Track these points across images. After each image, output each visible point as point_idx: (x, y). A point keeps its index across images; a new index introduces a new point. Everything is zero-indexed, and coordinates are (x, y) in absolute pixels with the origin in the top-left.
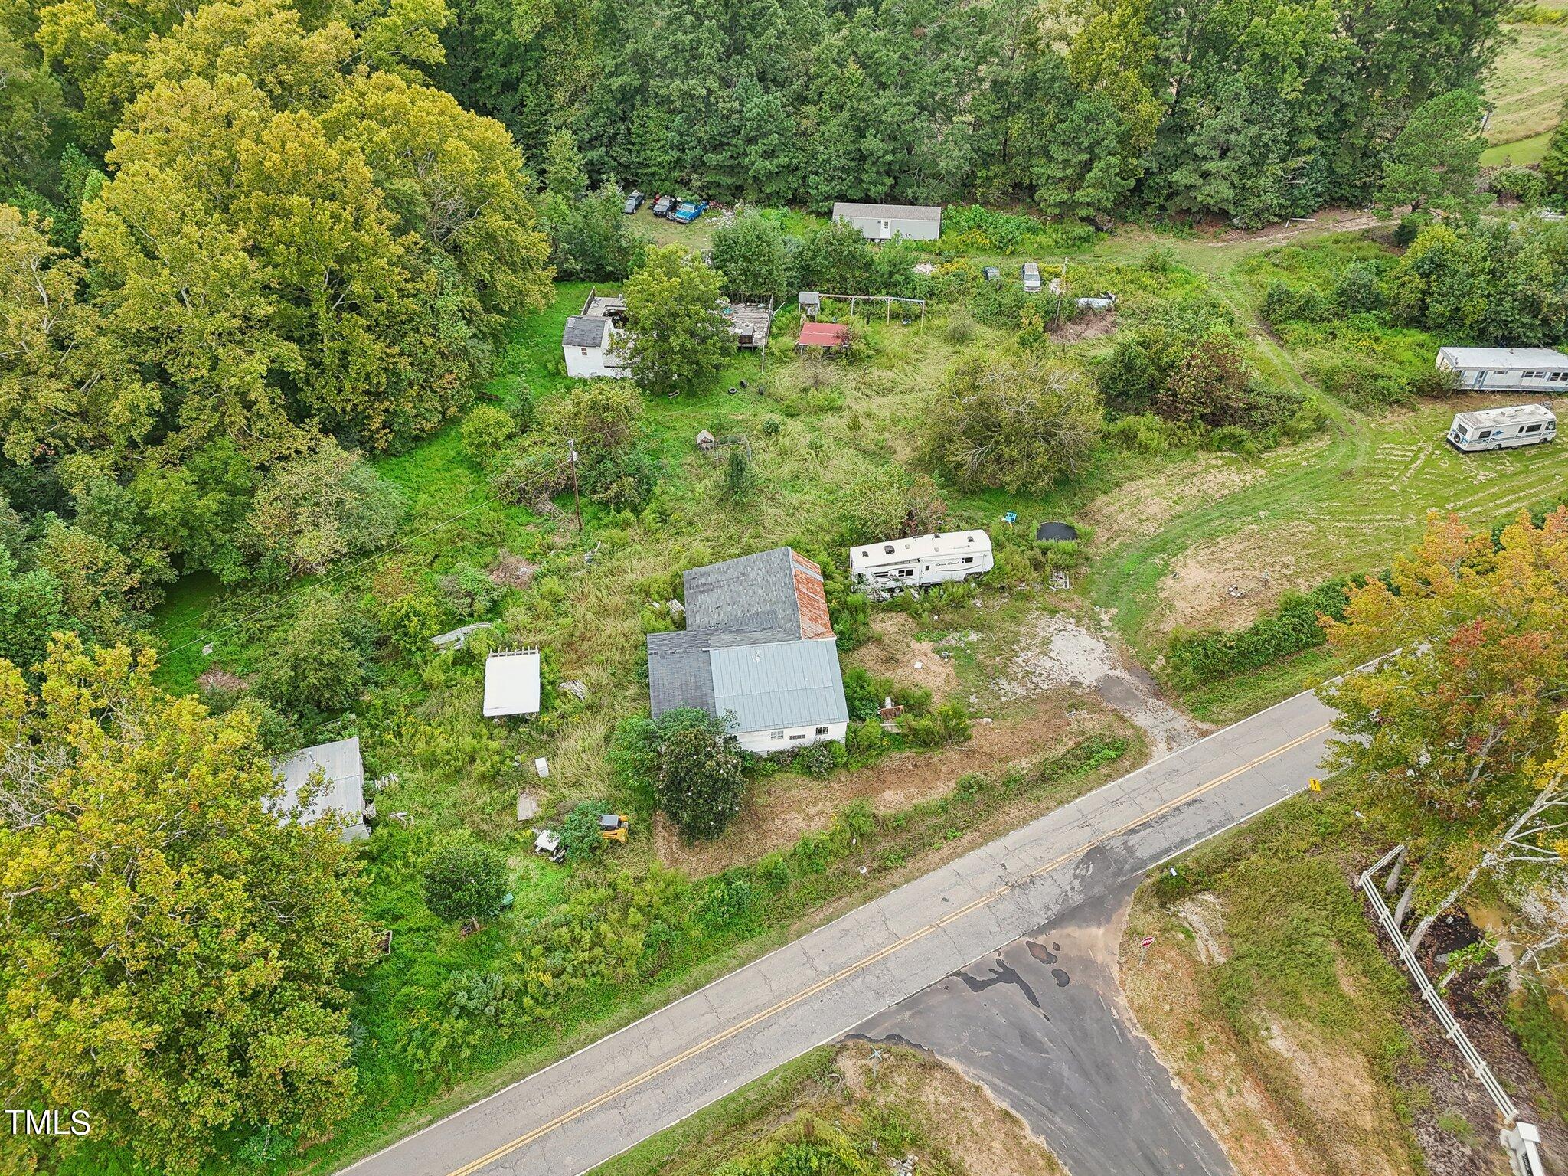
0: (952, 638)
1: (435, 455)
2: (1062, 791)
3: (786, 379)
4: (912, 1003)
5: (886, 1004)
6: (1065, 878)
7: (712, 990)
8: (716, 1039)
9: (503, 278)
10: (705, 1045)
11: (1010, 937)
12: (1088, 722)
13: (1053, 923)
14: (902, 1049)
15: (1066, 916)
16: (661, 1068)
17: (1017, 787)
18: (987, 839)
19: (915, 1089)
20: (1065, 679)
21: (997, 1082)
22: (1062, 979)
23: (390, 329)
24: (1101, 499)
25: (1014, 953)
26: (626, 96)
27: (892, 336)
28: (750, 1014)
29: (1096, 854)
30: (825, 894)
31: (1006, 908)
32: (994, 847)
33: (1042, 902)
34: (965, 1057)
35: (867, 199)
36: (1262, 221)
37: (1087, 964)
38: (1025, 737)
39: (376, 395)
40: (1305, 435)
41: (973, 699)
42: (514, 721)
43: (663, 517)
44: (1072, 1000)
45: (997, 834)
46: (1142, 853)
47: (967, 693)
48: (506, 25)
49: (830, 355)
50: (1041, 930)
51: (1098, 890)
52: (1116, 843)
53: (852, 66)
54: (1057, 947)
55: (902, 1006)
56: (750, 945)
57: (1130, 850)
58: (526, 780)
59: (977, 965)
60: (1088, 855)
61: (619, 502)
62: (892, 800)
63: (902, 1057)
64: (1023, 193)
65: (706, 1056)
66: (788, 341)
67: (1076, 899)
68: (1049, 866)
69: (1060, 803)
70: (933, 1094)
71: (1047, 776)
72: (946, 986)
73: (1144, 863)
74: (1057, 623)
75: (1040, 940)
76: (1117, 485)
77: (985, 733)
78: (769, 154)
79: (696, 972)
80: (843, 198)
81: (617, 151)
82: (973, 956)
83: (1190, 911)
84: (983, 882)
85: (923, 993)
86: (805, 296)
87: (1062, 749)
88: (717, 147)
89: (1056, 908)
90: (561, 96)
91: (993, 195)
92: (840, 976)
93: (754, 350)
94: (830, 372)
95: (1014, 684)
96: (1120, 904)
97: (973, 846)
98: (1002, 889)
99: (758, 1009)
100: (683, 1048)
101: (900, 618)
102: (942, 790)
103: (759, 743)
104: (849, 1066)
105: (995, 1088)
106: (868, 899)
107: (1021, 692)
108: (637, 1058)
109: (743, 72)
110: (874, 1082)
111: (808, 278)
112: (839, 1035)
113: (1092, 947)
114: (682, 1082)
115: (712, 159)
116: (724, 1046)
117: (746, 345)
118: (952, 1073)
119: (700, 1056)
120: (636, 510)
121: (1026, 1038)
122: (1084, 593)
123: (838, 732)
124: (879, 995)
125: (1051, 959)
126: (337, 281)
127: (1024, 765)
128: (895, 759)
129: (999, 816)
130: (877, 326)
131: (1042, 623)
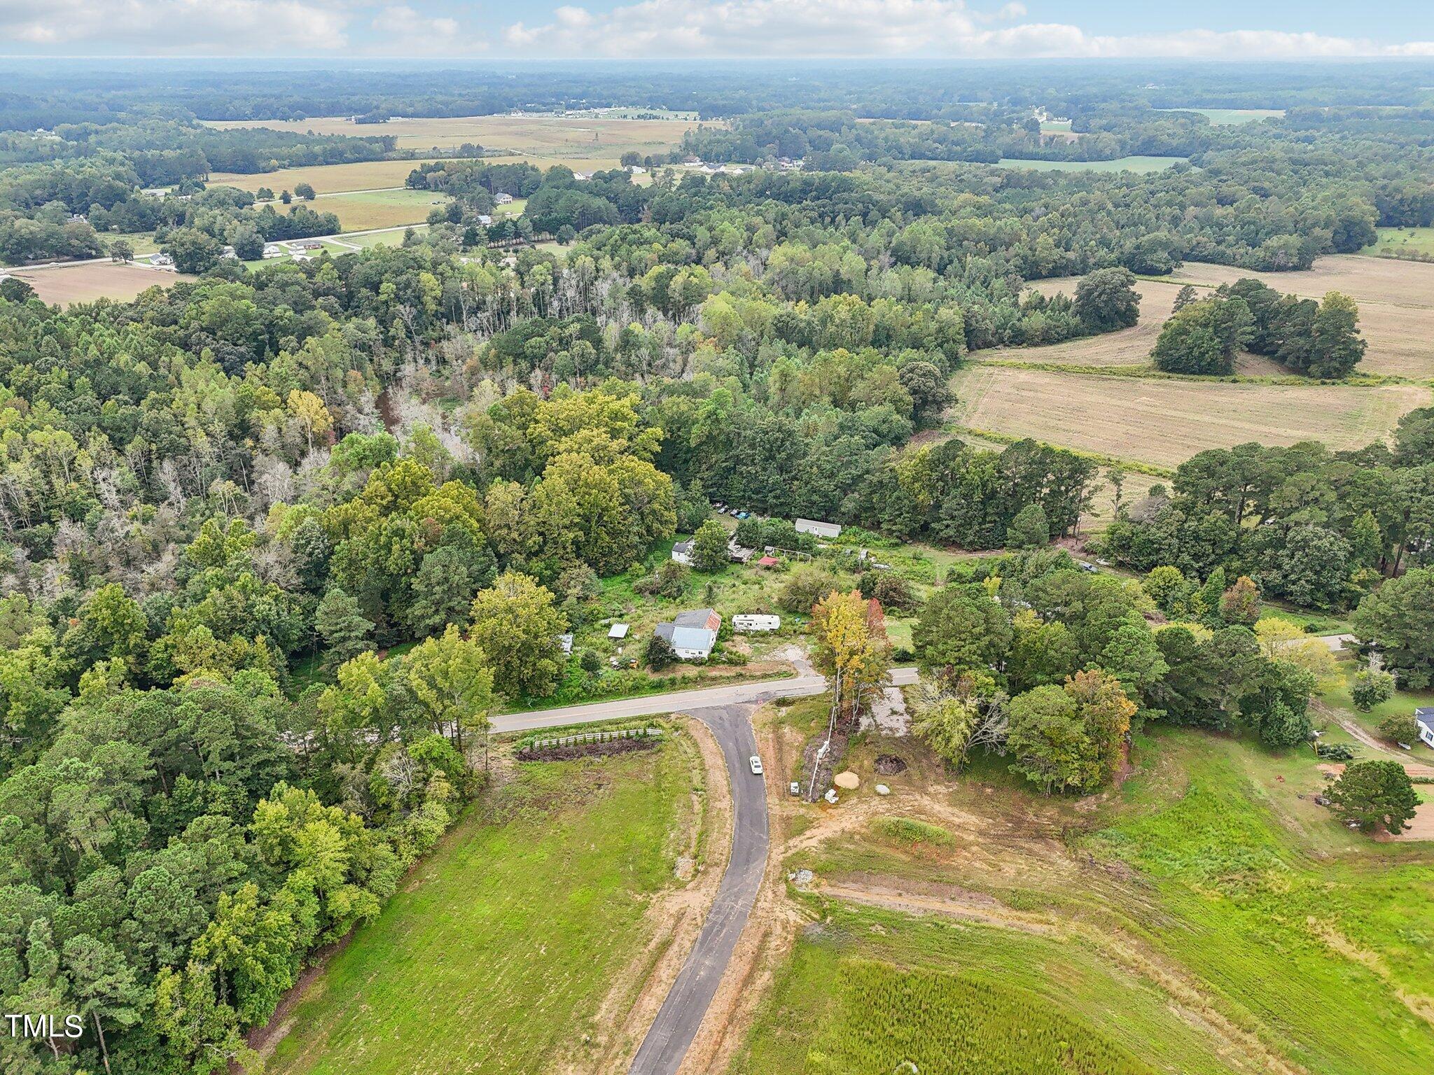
0: (757, 644)
1: (619, 579)
2: (765, 680)
3: (747, 574)
4: (697, 709)
5: (690, 708)
6: (753, 696)
7: (644, 699)
8: (643, 706)
9: (656, 525)
10: (640, 706)
11: (730, 703)
12: (784, 668)
13: (743, 703)
14: (689, 715)
15: (748, 702)
16: (626, 708)
17: (753, 677)
18: (737, 685)
19: (688, 721)
20: (785, 658)
22: (738, 711)
23: (614, 534)
25: (728, 706)
26: (728, 470)
27: (797, 567)
28: (653, 704)
29: (764, 693)
30: (686, 687)
31: (733, 698)
32: (737, 687)
33: (746, 698)
34: (703, 719)
35: (813, 519)
36: (973, 548)
37: (747, 710)
38: (763, 668)
39: (604, 556)
41: (753, 658)
42: (616, 639)
43: (682, 602)
44: (738, 715)
45: (740, 685)
46: (779, 695)
47: (753, 656)
48: (688, 440)
49: (768, 568)
50: (739, 703)
51: (760, 699)
52: (772, 692)
53: (815, 468)
54: (741, 706)
55: (693, 709)
56: (660, 693)
57: (776, 694)
58: (614, 653)
59: (718, 706)
60: (762, 692)
61: (669, 595)
62: (715, 673)
63: (687, 716)
64: (876, 526)
66: (754, 562)
67: (753, 699)
68: (750, 693)
69: (763, 682)
70: (692, 722)
71: (765, 676)
72: (706, 708)
73: (777, 697)
74: (792, 646)
75: (737, 705)
77: (750, 665)
78: (776, 497)
79: (643, 695)
80: (804, 517)
81: (721, 490)
82: (719, 704)
83: (784, 709)
84: (729, 693)
85: (700, 708)
86: (767, 548)
87: (772, 672)
88: (757, 492)
90: (704, 466)
92: (680, 701)
93: (742, 563)
94: (766, 574)
95: (769, 657)
96: (764, 702)
97: (733, 685)
98: (734, 695)
99: (656, 703)
100: (634, 706)
101: (743, 636)
102: (731, 674)
103: (682, 654)
104: (673, 715)
105: (707, 724)
106: (696, 690)
107: (769, 659)
109: (772, 466)
110: (678, 719)
111: (773, 542)
112: (674, 711)
113: (751, 708)
114: (631, 711)
115: (754, 496)
117: (738, 561)
118: (698, 720)
119: (637, 708)
120: (675, 599)
121: (722, 718)
122: (808, 641)
123: (705, 655)
124: (688, 706)
125: (738, 708)
126: (600, 516)
127: (758, 673)
128: (720, 665)
129: (743, 682)
130: (794, 562)
131: (787, 645)
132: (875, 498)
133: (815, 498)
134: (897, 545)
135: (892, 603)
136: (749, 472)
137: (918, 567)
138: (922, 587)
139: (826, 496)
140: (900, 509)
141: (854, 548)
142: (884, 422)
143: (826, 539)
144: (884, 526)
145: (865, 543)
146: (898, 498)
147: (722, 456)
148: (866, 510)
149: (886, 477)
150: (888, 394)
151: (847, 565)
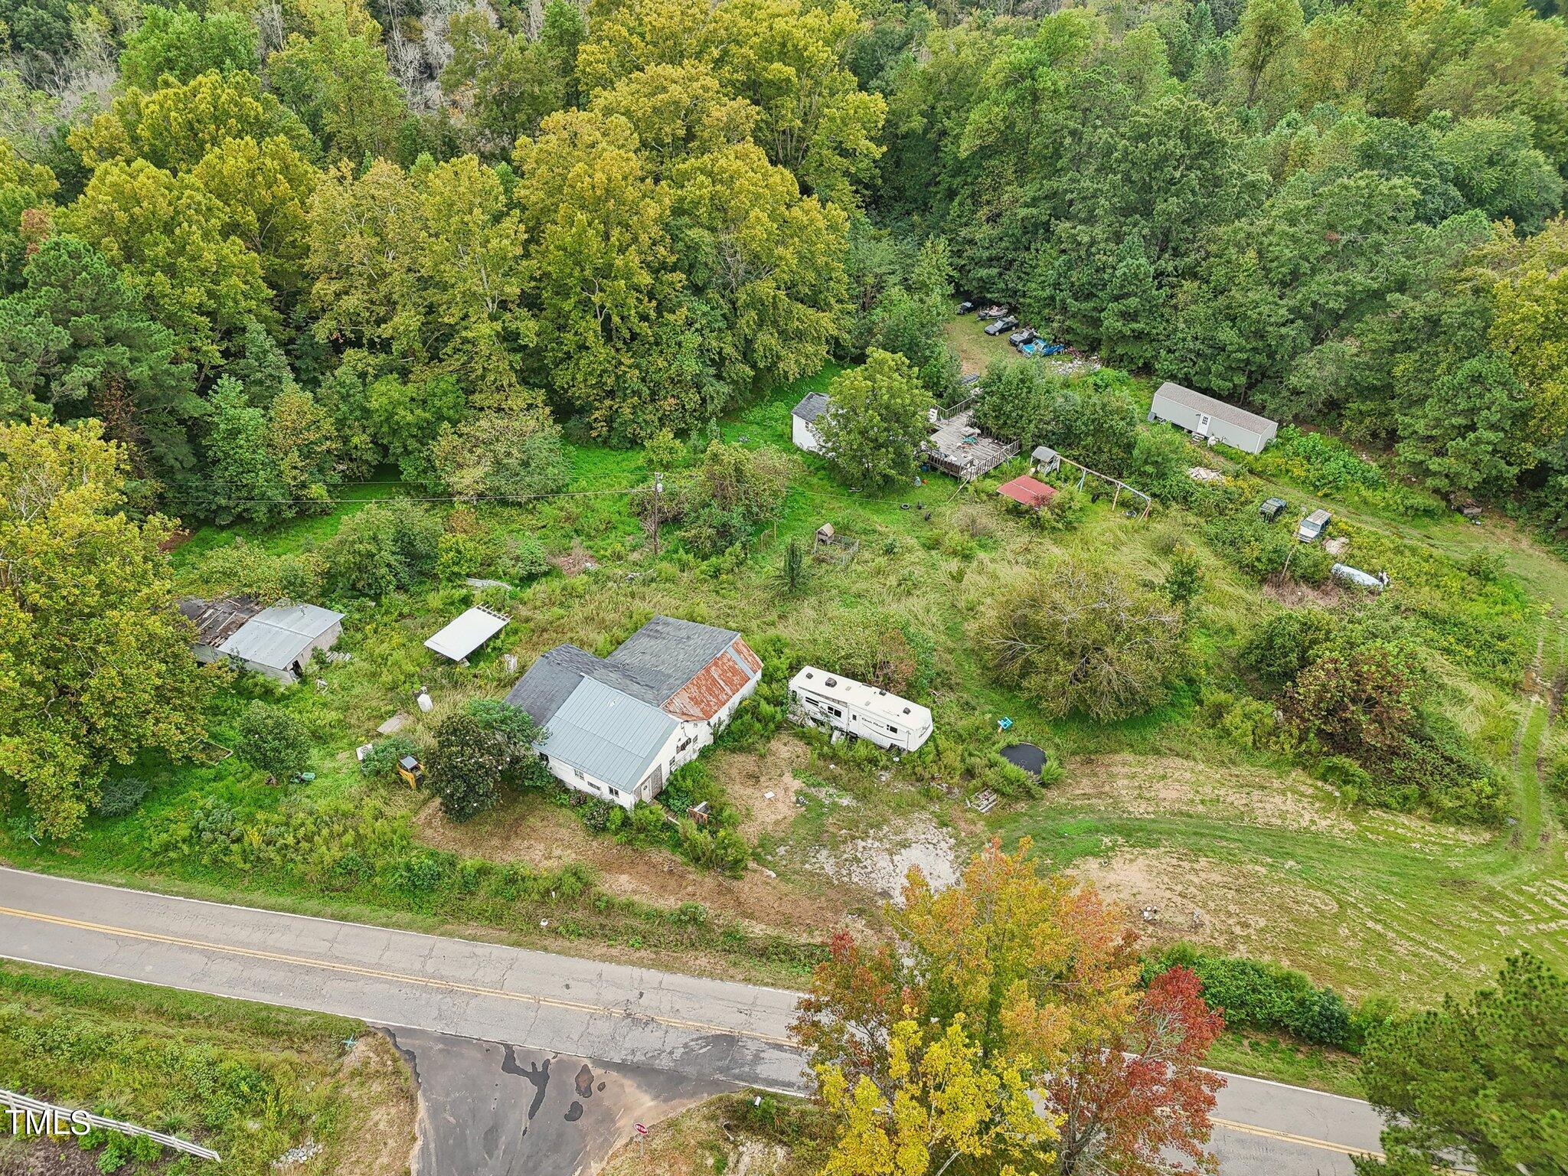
0: (825, 794)
2: (764, 972)
3: (951, 516)
4: (452, 1043)
5: (438, 1028)
6: (675, 1041)
7: (348, 928)
8: (311, 962)
10: (301, 961)
11: (579, 1053)
13: (623, 1068)
14: (406, 1068)
15: (641, 1071)
16: (260, 954)
17: (730, 945)
18: (656, 964)
19: (378, 1103)
20: (880, 885)
21: (432, 1146)
22: (575, 1112)
24: (1127, 755)
25: (564, 1065)
27: (1105, 522)
28: (350, 962)
29: (728, 1042)
30: (496, 918)
31: (604, 1028)
32: (653, 976)
33: (639, 1043)
34: (435, 1111)
35: (1206, 391)
37: (608, 1118)
38: (787, 908)
40: (1455, 818)
41: (781, 850)
42: (441, 659)
43: (716, 574)
44: (560, 1135)
45: (668, 968)
46: (762, 1070)
47: (783, 841)
49: (1016, 511)
50: (608, 1065)
51: (690, 1071)
52: (752, 1046)
53: (1251, 254)
54: (602, 1087)
55: (444, 1038)
56: (407, 916)
57: (757, 1058)
58: (406, 705)
59: (529, 1052)
60: (717, 1039)
62: (621, 885)
63: (397, 1073)
64: (1383, 444)
65: (292, 968)
66: (990, 485)
67: (665, 1063)
68: (675, 1022)
69: (747, 980)
70: (382, 1115)
71: (764, 953)
72: (488, 1049)
73: (756, 1079)
74: (934, 834)
75: (597, 1072)
76: (1157, 752)
78: (1128, 316)
79: (354, 909)
82: (537, 1044)
83: (751, 1151)
84: (610, 995)
85: (468, 1041)
86: (1043, 452)
87: (804, 939)
88: (1083, 293)
89: (639, 1057)
91: (1360, 432)
92: (433, 983)
93: (957, 479)
94: (1002, 527)
95: (832, 860)
96: (693, 1095)
97: (640, 963)
98: (618, 1012)
99: (359, 963)
100: (288, 952)
101: (800, 747)
102: (669, 904)
103: (565, 773)
104: (360, 1049)
105: (424, 1149)
106: (517, 944)
107: (829, 870)
108: (256, 937)
109: (1137, 231)
110: (361, 1074)
111: (1064, 438)
112: (382, 1022)
113: (628, 1109)
114: (260, 974)
115: (1074, 305)
116: (309, 970)
117: (949, 473)
118: (413, 1112)
119: (289, 965)
120: (702, 558)
121: (491, 1136)
122: (994, 823)
123: (627, 801)
124: (440, 1017)
125: (587, 1092)
127: (758, 930)
128: (661, 856)
129: (688, 956)
130: (1101, 507)
131: (921, 827)
132: (1404, 365)
133: (1227, 334)
134: (1428, 512)
135: (1345, 742)
136: (1073, 238)
137: (1479, 608)
138: (1472, 690)
139: (1260, 335)
140: (1473, 411)
141: (1294, 495)
142: (1491, 163)
143: (1222, 451)
144: (1406, 451)
145: (1326, 489)
146: (1477, 379)
147: (1029, 191)
148: (1366, 392)
149: (1453, 309)
150: (1525, 95)
151: (1249, 554)
